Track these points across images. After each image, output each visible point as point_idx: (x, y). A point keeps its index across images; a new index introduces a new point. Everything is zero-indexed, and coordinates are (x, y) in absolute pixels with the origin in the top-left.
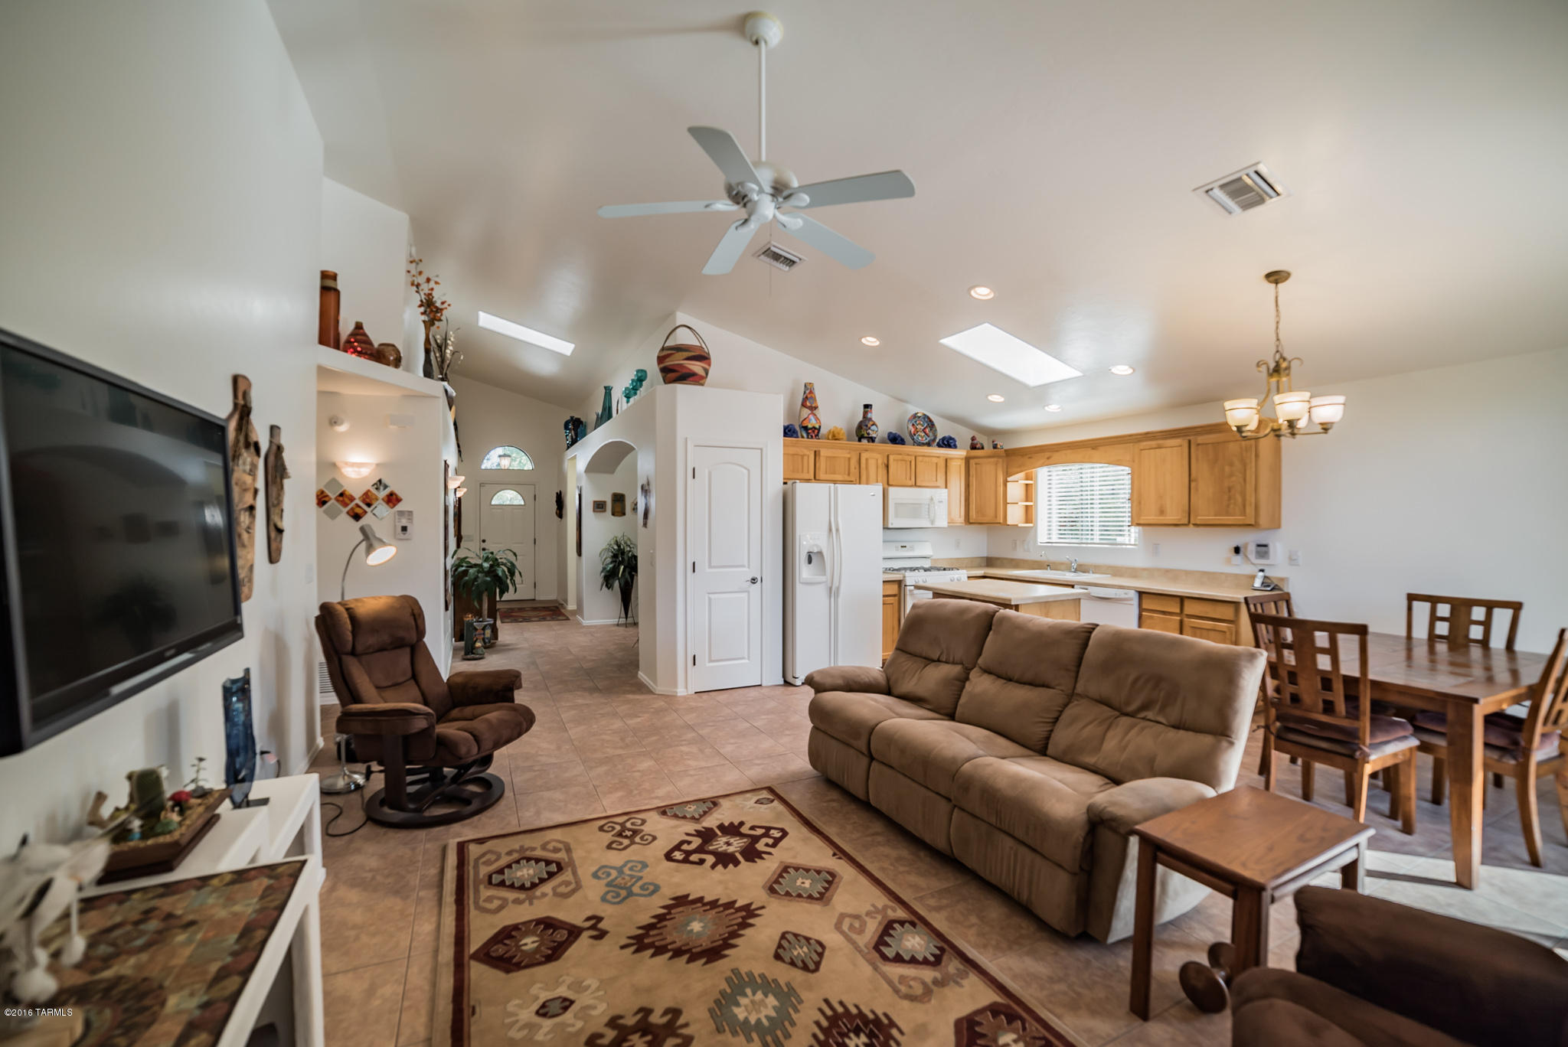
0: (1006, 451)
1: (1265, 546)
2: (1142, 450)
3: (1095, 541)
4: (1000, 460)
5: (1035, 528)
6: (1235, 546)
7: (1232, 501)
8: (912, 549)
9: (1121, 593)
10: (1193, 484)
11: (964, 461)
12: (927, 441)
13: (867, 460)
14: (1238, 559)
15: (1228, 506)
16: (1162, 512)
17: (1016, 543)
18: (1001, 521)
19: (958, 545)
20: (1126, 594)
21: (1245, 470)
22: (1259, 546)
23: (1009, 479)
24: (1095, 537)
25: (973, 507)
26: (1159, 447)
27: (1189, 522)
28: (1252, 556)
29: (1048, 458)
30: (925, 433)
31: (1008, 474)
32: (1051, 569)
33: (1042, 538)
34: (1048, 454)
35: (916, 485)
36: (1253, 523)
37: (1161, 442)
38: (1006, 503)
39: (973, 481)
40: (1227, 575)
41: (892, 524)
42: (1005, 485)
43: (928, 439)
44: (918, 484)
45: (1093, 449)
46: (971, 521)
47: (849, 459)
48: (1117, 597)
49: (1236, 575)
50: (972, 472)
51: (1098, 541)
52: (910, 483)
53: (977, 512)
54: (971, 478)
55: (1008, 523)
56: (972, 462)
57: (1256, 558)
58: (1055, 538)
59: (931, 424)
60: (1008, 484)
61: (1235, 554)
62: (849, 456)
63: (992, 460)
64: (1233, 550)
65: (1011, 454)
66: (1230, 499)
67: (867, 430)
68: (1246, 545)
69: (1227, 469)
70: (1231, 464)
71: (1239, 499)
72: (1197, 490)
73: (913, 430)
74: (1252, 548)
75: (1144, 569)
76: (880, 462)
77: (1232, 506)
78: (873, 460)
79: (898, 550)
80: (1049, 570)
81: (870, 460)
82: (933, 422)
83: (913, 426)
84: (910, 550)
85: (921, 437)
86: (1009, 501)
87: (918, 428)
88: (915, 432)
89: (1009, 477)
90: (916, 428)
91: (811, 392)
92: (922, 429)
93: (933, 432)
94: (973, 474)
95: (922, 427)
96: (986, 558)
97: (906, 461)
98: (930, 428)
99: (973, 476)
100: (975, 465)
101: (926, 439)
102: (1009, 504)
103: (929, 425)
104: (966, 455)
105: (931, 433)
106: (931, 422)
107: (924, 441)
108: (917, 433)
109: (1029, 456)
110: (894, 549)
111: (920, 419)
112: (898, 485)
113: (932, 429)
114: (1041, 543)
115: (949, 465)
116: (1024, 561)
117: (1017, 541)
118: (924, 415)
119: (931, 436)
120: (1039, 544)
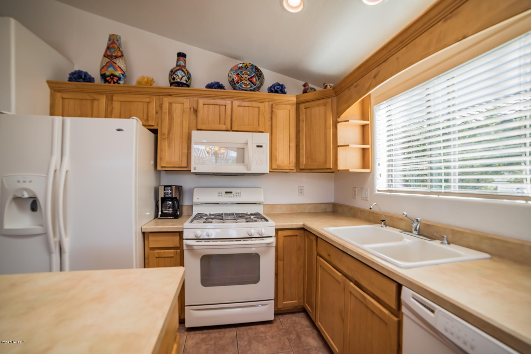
0: (334, 88)
3: (452, 190)
4: (330, 100)
5: (372, 174)
8: (238, 194)
11: (294, 107)
12: (252, 88)
13: (170, 104)
17: (355, 192)
18: (332, 168)
19: (301, 191)
23: (339, 120)
24: (452, 184)
25: (303, 151)
30: (251, 81)
31: (337, 114)
32: (386, 225)
35: (231, 130)
38: (336, 146)
39: (303, 125)
41: (195, 169)
42: (335, 127)
43: (254, 87)
44: (234, 129)
46: (302, 167)
47: (148, 103)
50: (302, 117)
51: (457, 190)
52: (224, 127)
53: (307, 158)
54: (301, 123)
55: (338, 169)
56: (302, 106)
58: (398, 186)
59: (259, 74)
60: (339, 125)
62: (148, 100)
63: (321, 101)
73: (236, 79)
76: (187, 105)
78: (177, 104)
79: (222, 196)
80: (384, 226)
81: (175, 104)
82: (261, 71)
83: (238, 74)
84: (236, 196)
85: (245, 86)
86: (338, 145)
87: (243, 76)
88: (238, 80)
89: (339, 118)
90: (241, 76)
91: (113, 42)
92: (249, 77)
93: (261, 79)
94: (303, 119)
95: (248, 75)
96: (331, 205)
97: (220, 105)
98: (258, 77)
99: (303, 121)
100: (304, 109)
101: (251, 87)
102: (339, 146)
103: (257, 74)
104: (296, 99)
105: (259, 80)
106: (260, 71)
107: (249, 86)
108: (241, 81)
109: (355, 84)
110: (220, 195)
111: (248, 69)
112: (209, 128)
113: (259, 77)
114: (378, 191)
115: (273, 110)
116: (362, 211)
117: (356, 188)
118: (250, 65)
119: (259, 82)
120: (377, 192)
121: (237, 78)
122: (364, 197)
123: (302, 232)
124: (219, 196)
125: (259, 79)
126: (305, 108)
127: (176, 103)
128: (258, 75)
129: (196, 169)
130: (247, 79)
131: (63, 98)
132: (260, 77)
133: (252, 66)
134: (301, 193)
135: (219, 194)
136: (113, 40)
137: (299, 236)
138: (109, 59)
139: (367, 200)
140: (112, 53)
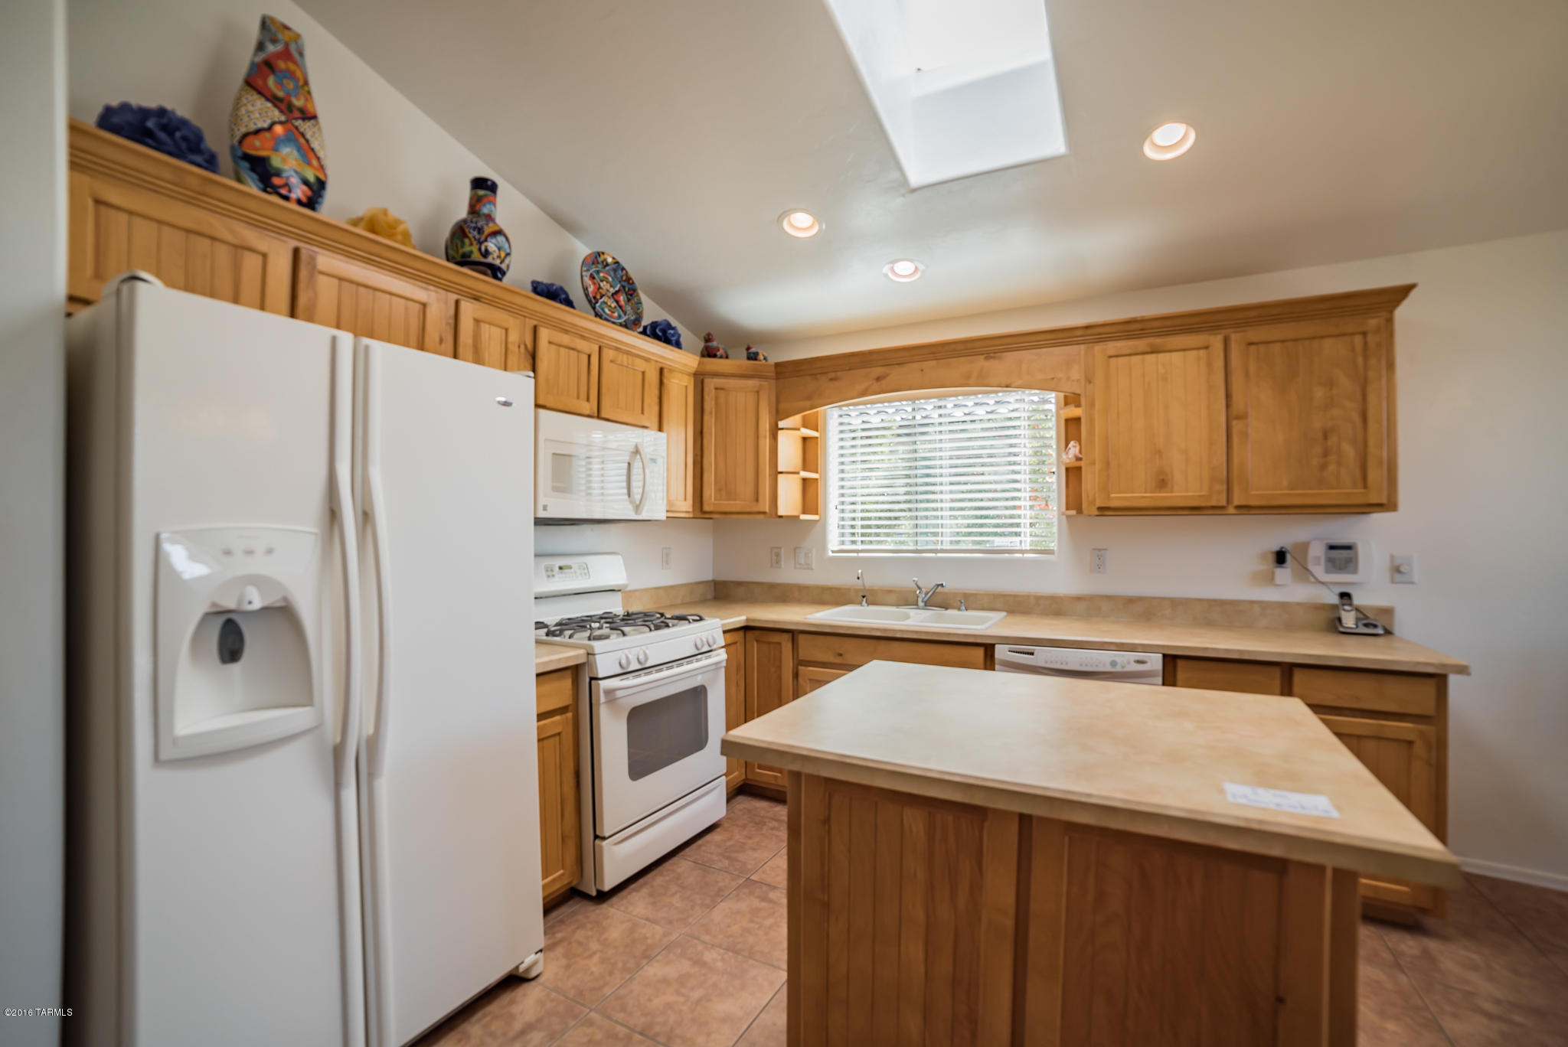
0: (777, 365)
1: (1348, 547)
2: (1110, 357)
4: (765, 384)
5: (823, 524)
6: (1276, 548)
7: (1333, 458)
8: (583, 571)
9: (1126, 661)
10: (1237, 426)
11: (693, 379)
12: (621, 320)
13: (476, 322)
14: (1283, 574)
15: (1323, 467)
16: (1162, 483)
17: (778, 555)
18: (767, 510)
19: (666, 560)
20: (1139, 662)
21: (1364, 396)
22: (1332, 547)
23: (781, 424)
25: (710, 477)
26: (1154, 351)
27: (1229, 501)
28: (1319, 571)
29: (878, 379)
30: (616, 302)
31: (779, 414)
32: (869, 603)
33: (833, 542)
34: (877, 371)
35: (599, 417)
36: (1384, 500)
37: (1158, 341)
38: (776, 473)
39: (710, 421)
40: (1264, 605)
41: (545, 508)
42: (774, 437)
43: (625, 318)
44: (604, 414)
45: (987, 358)
46: (705, 511)
48: (1118, 669)
49: (1283, 606)
50: (708, 404)
51: (955, 547)
52: (585, 407)
53: (718, 490)
54: (706, 417)
55: (780, 513)
56: (710, 384)
57: (1327, 571)
59: (629, 290)
60: (778, 433)
61: (1276, 565)
62: (421, 299)
63: (751, 383)
64: (1271, 558)
65: (785, 372)
66: (1326, 453)
67: (480, 243)
68: (1304, 547)
69: (1319, 393)
70: (1331, 384)
71: (1350, 452)
72: (1245, 435)
74: (1317, 551)
75: (1079, 599)
76: (514, 337)
77: (1332, 468)
78: (493, 329)
79: (553, 576)
80: (866, 605)
81: (487, 326)
82: (633, 283)
83: (592, 277)
84: (581, 574)
85: (609, 310)
86: (780, 470)
87: (602, 284)
88: (596, 293)
89: (781, 420)
90: (599, 285)
91: (286, 55)
92: (612, 290)
93: (633, 301)
94: (711, 409)
95: (611, 286)
96: (712, 584)
97: (579, 351)
98: (626, 294)
99: (711, 413)
100: (714, 391)
101: (620, 317)
102: (781, 473)
103: (624, 287)
104: (699, 364)
105: (630, 304)
106: (631, 282)
107: (616, 314)
108: (601, 298)
109: (832, 375)
110: (550, 573)
111: (607, 268)
112: (560, 407)
113: (629, 297)
114: (833, 552)
115: (665, 381)
116: (801, 588)
117: (780, 548)
118: (615, 261)
119: (630, 308)
120: (831, 554)
121: (592, 286)
122: (803, 562)
123: (741, 633)
124: (548, 576)
125: (629, 300)
126: (716, 389)
127: (491, 324)
128: (627, 289)
129: (548, 508)
130: (610, 294)
131: (98, 202)
132: (631, 295)
133: (616, 265)
134: (667, 563)
135: (547, 571)
136: (287, 45)
137: (738, 644)
138: (281, 111)
139: (812, 569)
140: (289, 95)
